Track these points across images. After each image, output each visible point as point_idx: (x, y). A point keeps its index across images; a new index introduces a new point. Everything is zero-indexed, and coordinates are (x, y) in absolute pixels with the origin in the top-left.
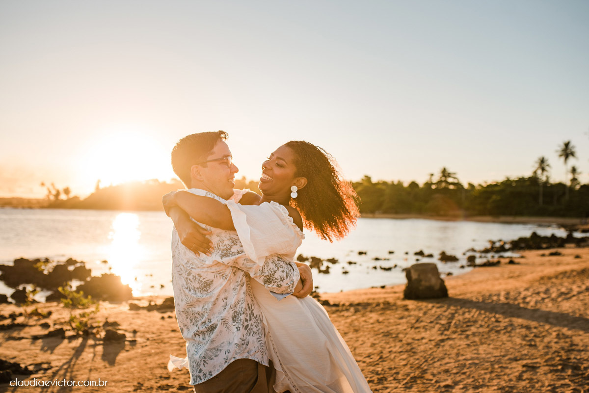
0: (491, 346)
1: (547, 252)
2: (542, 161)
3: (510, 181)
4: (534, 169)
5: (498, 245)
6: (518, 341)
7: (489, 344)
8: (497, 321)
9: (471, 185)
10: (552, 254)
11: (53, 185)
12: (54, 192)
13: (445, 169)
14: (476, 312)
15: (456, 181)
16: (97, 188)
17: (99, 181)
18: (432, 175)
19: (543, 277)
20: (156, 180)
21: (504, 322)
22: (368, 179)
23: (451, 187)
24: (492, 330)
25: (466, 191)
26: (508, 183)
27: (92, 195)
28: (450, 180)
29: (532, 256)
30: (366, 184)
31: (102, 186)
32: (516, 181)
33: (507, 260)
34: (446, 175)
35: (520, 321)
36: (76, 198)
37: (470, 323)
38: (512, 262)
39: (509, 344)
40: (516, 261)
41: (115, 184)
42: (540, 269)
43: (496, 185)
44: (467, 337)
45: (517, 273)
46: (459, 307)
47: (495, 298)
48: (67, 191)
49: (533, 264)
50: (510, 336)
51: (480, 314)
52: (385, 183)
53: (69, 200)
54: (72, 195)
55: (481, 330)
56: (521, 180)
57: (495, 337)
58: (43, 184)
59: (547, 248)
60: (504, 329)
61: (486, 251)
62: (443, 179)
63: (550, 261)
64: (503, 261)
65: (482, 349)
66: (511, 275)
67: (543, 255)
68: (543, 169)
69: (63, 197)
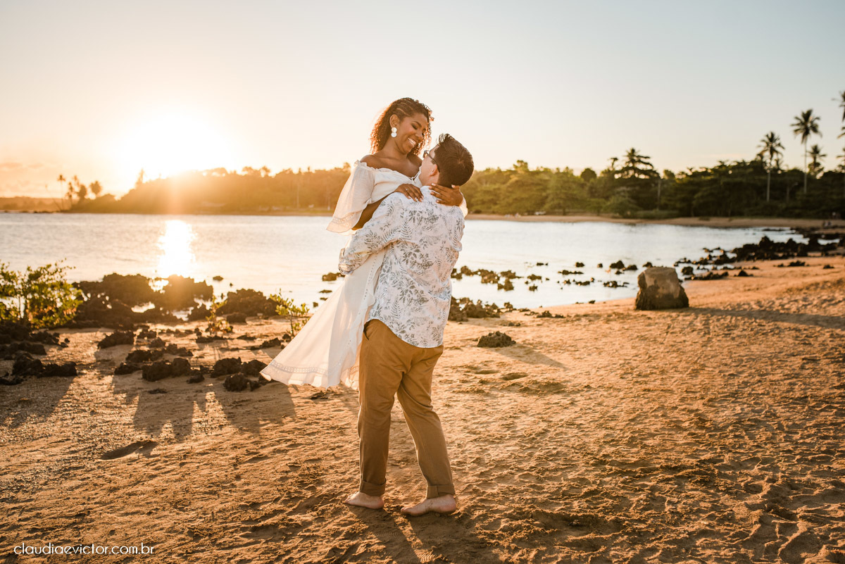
0: (763, 346)
1: (786, 262)
2: (772, 139)
3: (725, 166)
4: (759, 151)
5: (717, 254)
6: (791, 341)
7: (760, 344)
8: (760, 325)
9: (669, 174)
10: (792, 265)
11: (76, 178)
12: (77, 189)
13: (633, 151)
14: (732, 318)
15: (649, 167)
16: (139, 183)
17: (142, 174)
18: (615, 159)
19: (792, 288)
20: (223, 170)
21: (769, 326)
22: (524, 164)
23: (642, 176)
24: (757, 333)
25: (663, 181)
26: (722, 170)
27: (131, 191)
28: (641, 166)
29: (766, 266)
30: (521, 171)
31: (145, 180)
32: (733, 168)
33: (737, 272)
34: (635, 158)
35: (786, 324)
36: (109, 196)
37: (730, 328)
38: (743, 274)
39: (782, 344)
40: (749, 272)
41: (164, 177)
42: (781, 281)
43: (705, 173)
44: (733, 339)
45: (754, 286)
46: (709, 315)
47: (746, 307)
48: (96, 187)
49: (771, 276)
50: (779, 337)
51: (737, 320)
52: (547, 171)
53: (98, 199)
54: (102, 194)
55: (745, 333)
56: (741, 166)
57: (764, 339)
58: (61, 178)
59: (784, 257)
60: (771, 332)
61: (704, 262)
62: (631, 165)
63: (791, 272)
64: (731, 273)
65: (753, 348)
66: (747, 288)
67: (782, 266)
68: (772, 151)
69: (91, 196)
